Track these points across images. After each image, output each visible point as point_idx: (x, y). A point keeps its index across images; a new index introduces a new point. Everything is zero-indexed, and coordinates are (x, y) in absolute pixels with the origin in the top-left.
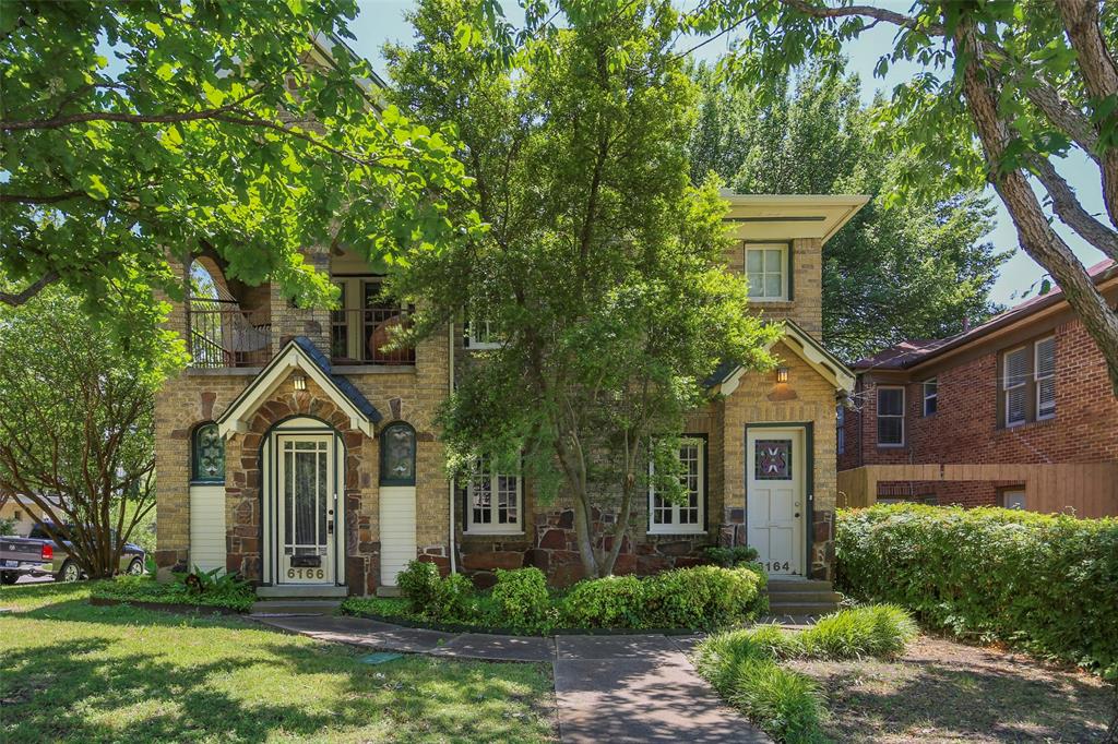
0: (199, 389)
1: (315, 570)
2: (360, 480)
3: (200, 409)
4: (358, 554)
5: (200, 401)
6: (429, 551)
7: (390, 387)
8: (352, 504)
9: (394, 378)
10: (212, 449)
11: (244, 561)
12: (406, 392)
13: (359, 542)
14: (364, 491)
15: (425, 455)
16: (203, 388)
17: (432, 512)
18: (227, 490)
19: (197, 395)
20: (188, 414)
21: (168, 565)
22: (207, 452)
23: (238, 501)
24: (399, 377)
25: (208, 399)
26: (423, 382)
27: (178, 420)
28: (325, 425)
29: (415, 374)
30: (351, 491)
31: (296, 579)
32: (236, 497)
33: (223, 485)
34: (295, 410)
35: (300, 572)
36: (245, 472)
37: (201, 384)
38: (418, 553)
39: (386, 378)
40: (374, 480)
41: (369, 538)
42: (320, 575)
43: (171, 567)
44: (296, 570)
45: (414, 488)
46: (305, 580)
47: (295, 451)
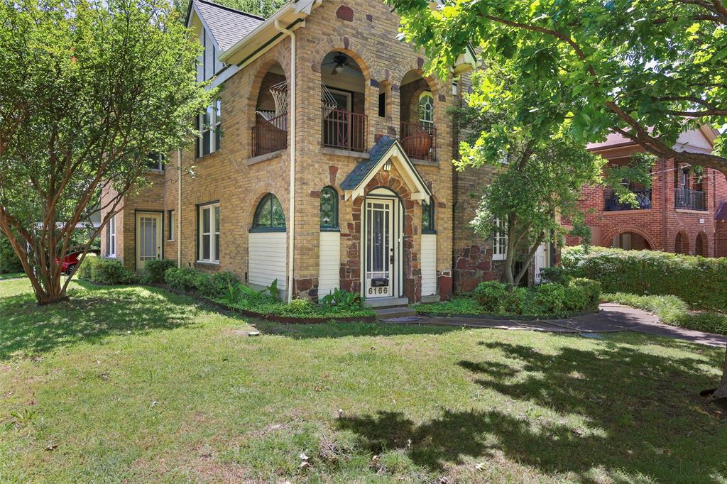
0: (327, 163)
1: (383, 288)
2: (413, 230)
3: (329, 176)
4: (411, 277)
5: (328, 172)
6: (444, 274)
7: (428, 174)
8: (407, 245)
9: (429, 168)
10: (326, 205)
11: (352, 285)
12: (435, 178)
13: (412, 269)
14: (415, 237)
15: (443, 216)
16: (331, 163)
17: (445, 250)
18: (342, 235)
19: (326, 167)
20: (321, 180)
21: (306, 289)
22: (329, 207)
23: (350, 243)
24: (432, 168)
25: (333, 170)
26: (442, 172)
27: (315, 184)
28: (393, 194)
29: (438, 168)
30: (409, 237)
31: (373, 295)
32: (349, 240)
33: (339, 231)
34: (381, 183)
35: (375, 290)
36: (354, 223)
37: (330, 160)
38: (438, 275)
39: (426, 168)
40: (419, 231)
41: (417, 267)
42: (386, 291)
43: (308, 291)
44: (373, 288)
45: (435, 236)
46: (378, 295)
47: (372, 209)
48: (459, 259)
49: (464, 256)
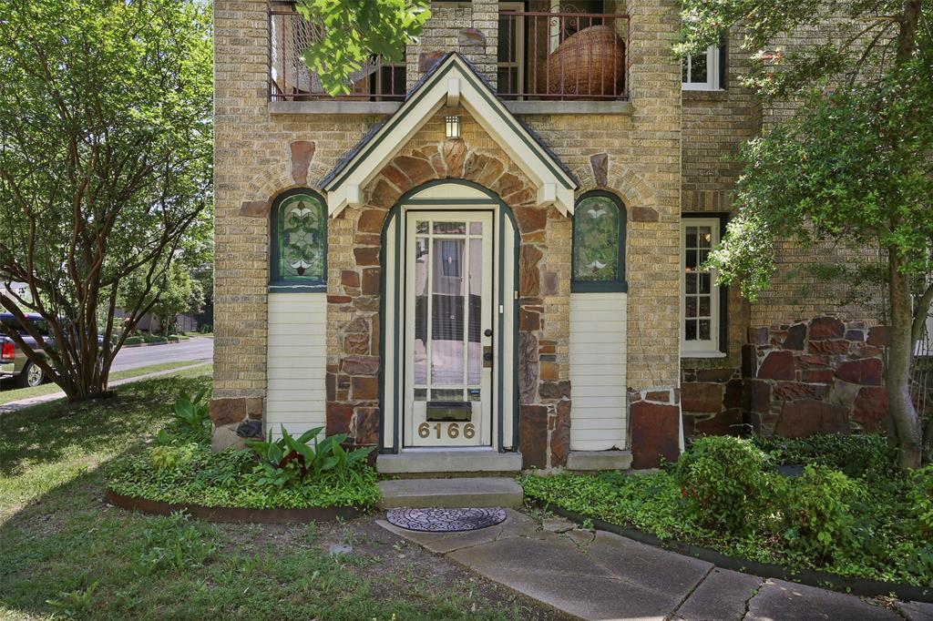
0: (287, 136)
1: (462, 425)
2: (542, 283)
3: (289, 167)
4: (537, 402)
5: (288, 156)
6: (649, 396)
7: (592, 136)
8: (526, 321)
9: (598, 120)
10: (301, 232)
11: (355, 415)
12: (617, 143)
13: (540, 381)
14: (548, 300)
15: (645, 242)
16: (294, 134)
17: (654, 332)
18: (331, 300)
19: (284, 146)
20: (269, 177)
21: (231, 421)
22: (293, 238)
23: (348, 317)
24: (607, 119)
25: (302, 152)
26: (643, 127)
27: (253, 186)
28: (483, 195)
29: (630, 115)
30: (527, 301)
31: (432, 440)
32: (345, 310)
33: (324, 290)
34: (440, 170)
35: (438, 429)
36: (359, 270)
37: (291, 128)
38: (629, 398)
39: (586, 121)
40: (564, 284)
41: (554, 376)
42: (470, 433)
43: (237, 425)
44: (432, 425)
45: (623, 296)
46: (445, 440)
47: (431, 236)
48: (767, 352)
49: (784, 346)
